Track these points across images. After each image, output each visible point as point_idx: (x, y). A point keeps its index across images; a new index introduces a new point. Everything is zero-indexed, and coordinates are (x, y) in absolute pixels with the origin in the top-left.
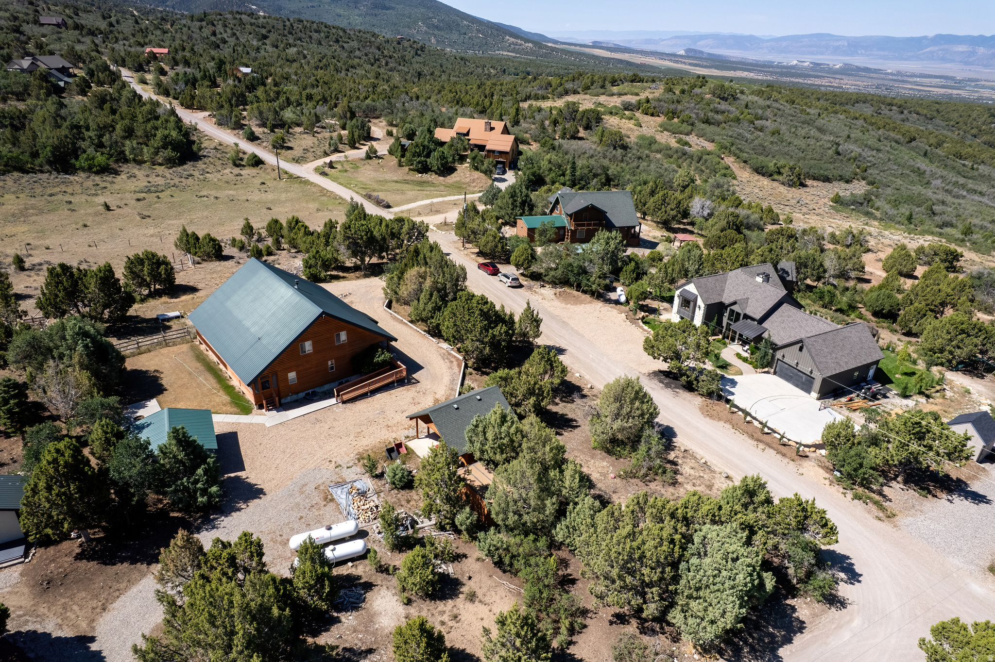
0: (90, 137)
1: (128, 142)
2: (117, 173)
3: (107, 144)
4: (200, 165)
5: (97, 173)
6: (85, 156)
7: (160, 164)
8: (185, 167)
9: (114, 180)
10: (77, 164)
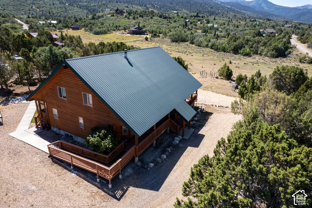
0: (250, 44)
1: (262, 47)
2: (250, 56)
3: (254, 47)
4: (284, 59)
5: (244, 55)
6: (243, 49)
7: (268, 57)
8: (277, 59)
9: (247, 58)
10: (240, 51)
